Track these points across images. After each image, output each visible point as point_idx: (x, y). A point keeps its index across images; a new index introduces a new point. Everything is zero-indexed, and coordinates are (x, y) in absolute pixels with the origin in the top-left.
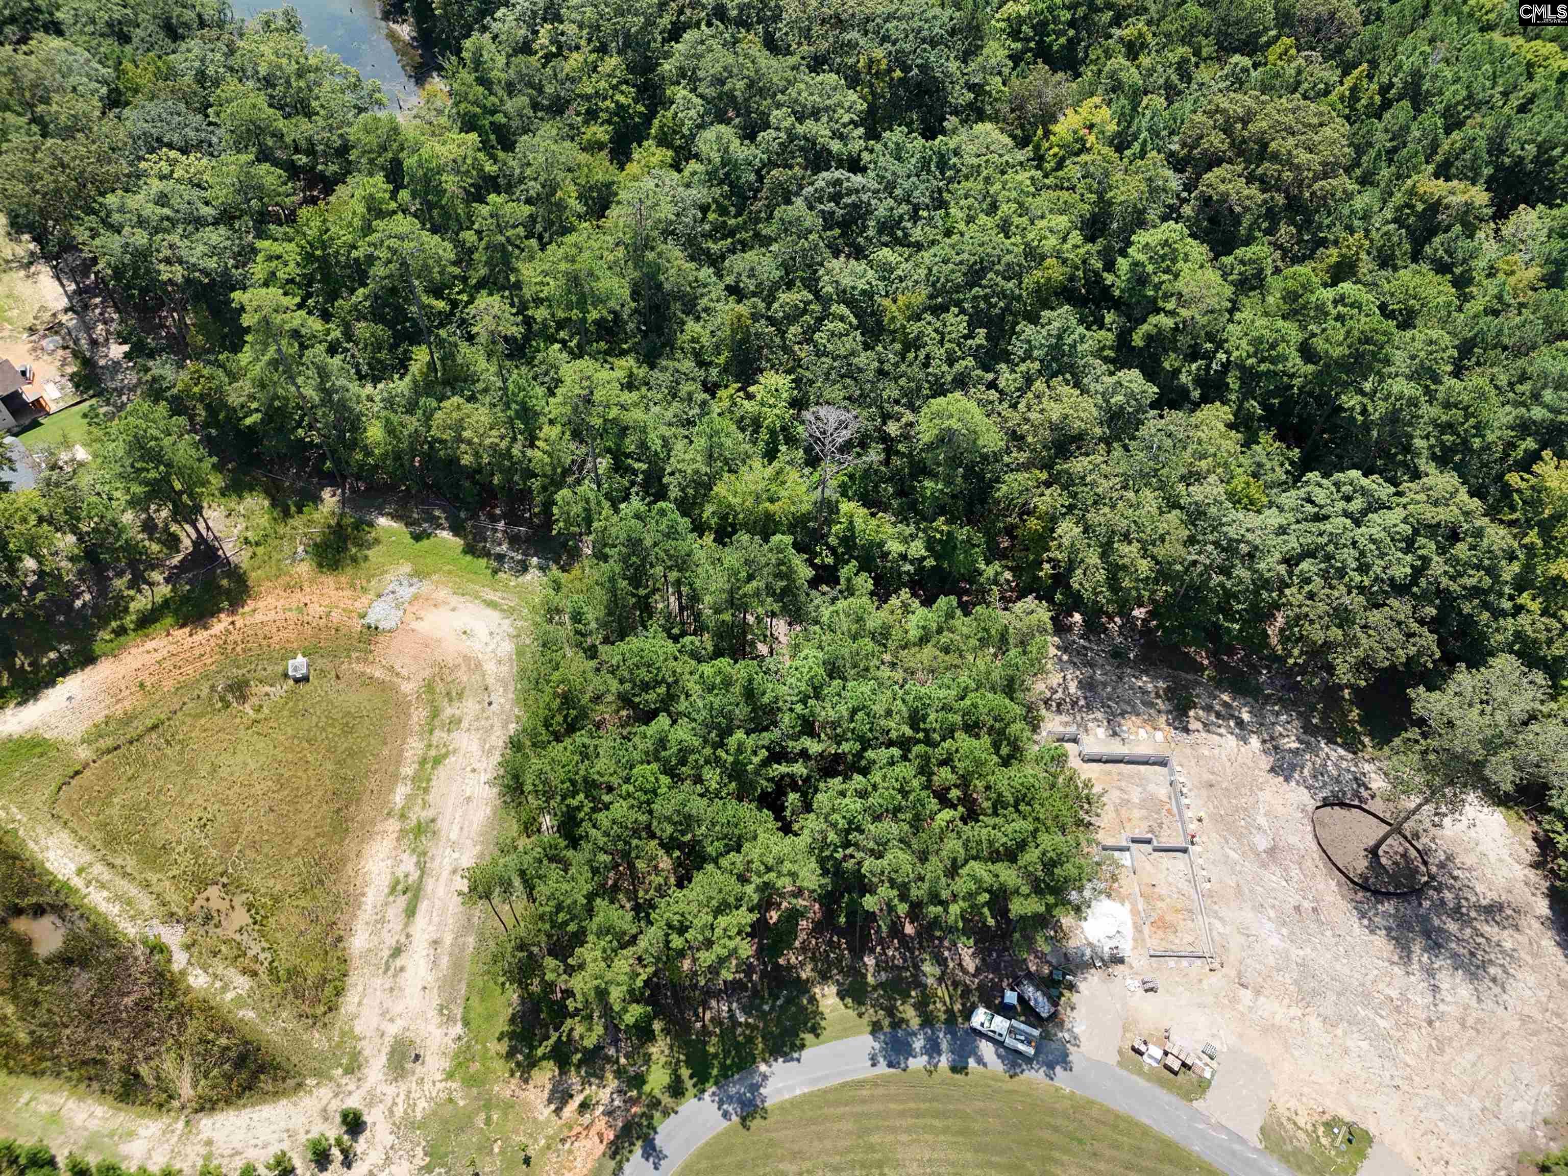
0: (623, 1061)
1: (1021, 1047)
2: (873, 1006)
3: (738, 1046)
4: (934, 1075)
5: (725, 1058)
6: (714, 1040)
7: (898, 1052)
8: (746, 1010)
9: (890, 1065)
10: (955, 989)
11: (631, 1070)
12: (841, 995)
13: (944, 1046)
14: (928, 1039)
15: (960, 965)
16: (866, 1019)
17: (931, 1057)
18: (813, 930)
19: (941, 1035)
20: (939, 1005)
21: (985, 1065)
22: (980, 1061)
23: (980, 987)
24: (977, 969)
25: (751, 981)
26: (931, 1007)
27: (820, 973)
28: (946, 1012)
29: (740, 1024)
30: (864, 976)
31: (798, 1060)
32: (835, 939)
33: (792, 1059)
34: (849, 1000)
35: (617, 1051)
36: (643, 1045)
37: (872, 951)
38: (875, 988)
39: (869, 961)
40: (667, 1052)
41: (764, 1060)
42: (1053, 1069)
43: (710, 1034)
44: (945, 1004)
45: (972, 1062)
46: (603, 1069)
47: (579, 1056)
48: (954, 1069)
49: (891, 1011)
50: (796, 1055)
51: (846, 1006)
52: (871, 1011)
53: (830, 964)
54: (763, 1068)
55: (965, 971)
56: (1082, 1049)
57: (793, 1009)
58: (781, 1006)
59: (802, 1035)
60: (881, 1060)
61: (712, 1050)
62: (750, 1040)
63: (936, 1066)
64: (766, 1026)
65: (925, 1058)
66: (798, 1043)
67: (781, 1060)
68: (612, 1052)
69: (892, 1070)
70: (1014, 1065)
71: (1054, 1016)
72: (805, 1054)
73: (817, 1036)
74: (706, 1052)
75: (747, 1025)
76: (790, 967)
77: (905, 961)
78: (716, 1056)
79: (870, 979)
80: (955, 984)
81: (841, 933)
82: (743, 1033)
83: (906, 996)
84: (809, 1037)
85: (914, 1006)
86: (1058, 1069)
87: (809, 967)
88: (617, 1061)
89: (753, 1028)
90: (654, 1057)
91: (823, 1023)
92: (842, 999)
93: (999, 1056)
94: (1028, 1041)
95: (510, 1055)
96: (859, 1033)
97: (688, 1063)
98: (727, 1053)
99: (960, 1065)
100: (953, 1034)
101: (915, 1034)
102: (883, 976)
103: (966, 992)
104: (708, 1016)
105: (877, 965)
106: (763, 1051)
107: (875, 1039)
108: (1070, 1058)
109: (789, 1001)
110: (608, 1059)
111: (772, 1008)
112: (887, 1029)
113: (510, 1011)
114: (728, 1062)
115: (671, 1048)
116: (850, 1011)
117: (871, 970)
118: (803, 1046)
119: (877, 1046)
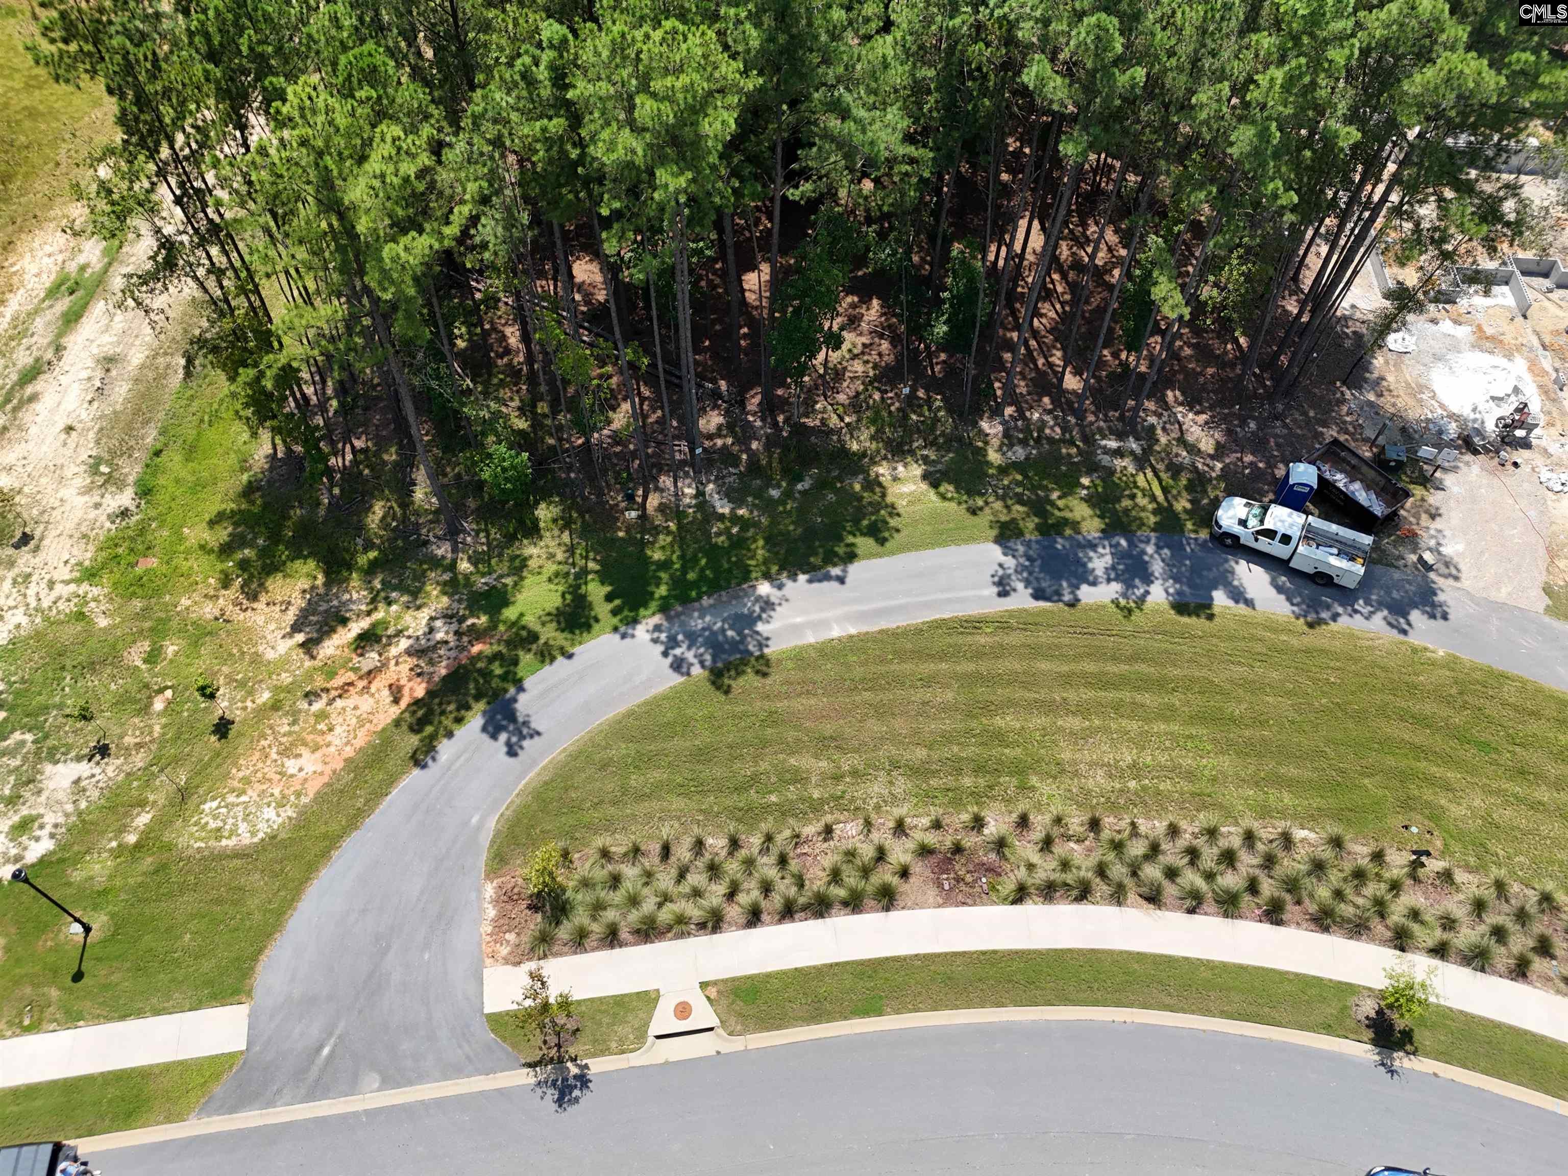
0: (464, 566)
1: (1336, 563)
2: (1003, 498)
3: (713, 552)
4: (1136, 616)
5: (684, 570)
6: (664, 540)
7: (1057, 576)
8: (734, 496)
9: (1038, 595)
10: (1175, 476)
11: (481, 582)
12: (933, 479)
13: (1157, 567)
14: (1119, 555)
15: (1181, 441)
16: (986, 517)
17: (1129, 585)
18: (876, 378)
19: (1150, 549)
20: (1142, 501)
21: (1249, 603)
22: (1238, 595)
23: (1225, 474)
24: (1219, 446)
25: (748, 450)
26: (1126, 503)
27: (888, 443)
28: (1155, 512)
29: (722, 517)
30: (982, 452)
31: (841, 580)
32: (921, 393)
33: (828, 578)
34: (948, 488)
35: (455, 550)
36: (511, 538)
37: (997, 412)
38: (1003, 470)
39: (991, 428)
40: (560, 556)
41: (767, 576)
42: (1405, 615)
43: (656, 531)
44: (1153, 498)
45: (1220, 598)
46: (421, 577)
47: (372, 555)
48: (1181, 607)
49: (1039, 507)
50: (836, 571)
51: (943, 497)
52: (998, 505)
53: (910, 431)
54: (764, 588)
55: (1193, 449)
56: (1465, 583)
57: (831, 497)
58: (804, 493)
59: (850, 539)
60: (1020, 586)
61: (657, 556)
62: (739, 543)
63: (1142, 599)
64: (774, 523)
65: (1116, 588)
66: (841, 550)
67: (802, 578)
68: (443, 550)
69: (1042, 604)
70: (1314, 605)
71: (1392, 518)
72: (855, 570)
73: (882, 542)
74: (646, 561)
75: (735, 519)
76: (825, 431)
77: (1064, 430)
78: (665, 565)
79: (993, 456)
80: (1175, 470)
81: (933, 385)
82: (727, 531)
83: (1069, 486)
84: (864, 543)
85: (1087, 500)
86: (1415, 616)
87: (865, 434)
88: (453, 566)
89: (745, 524)
90: (533, 564)
91: (893, 522)
92: (935, 485)
93: (1280, 589)
94: (1348, 551)
95: (226, 550)
96: (971, 539)
97: (604, 577)
98: (688, 562)
99: (1192, 601)
100: (1177, 548)
101: (1093, 546)
102: (1019, 453)
103: (1198, 483)
104: (653, 501)
105: (1007, 434)
106: (766, 562)
107: (1008, 551)
108: (1441, 597)
109: (822, 485)
110: (436, 563)
111: (788, 494)
112: (1031, 535)
113: (245, 477)
114: (691, 576)
115: (571, 550)
116: (953, 505)
117: (995, 442)
118: (851, 557)
119: (1010, 562)
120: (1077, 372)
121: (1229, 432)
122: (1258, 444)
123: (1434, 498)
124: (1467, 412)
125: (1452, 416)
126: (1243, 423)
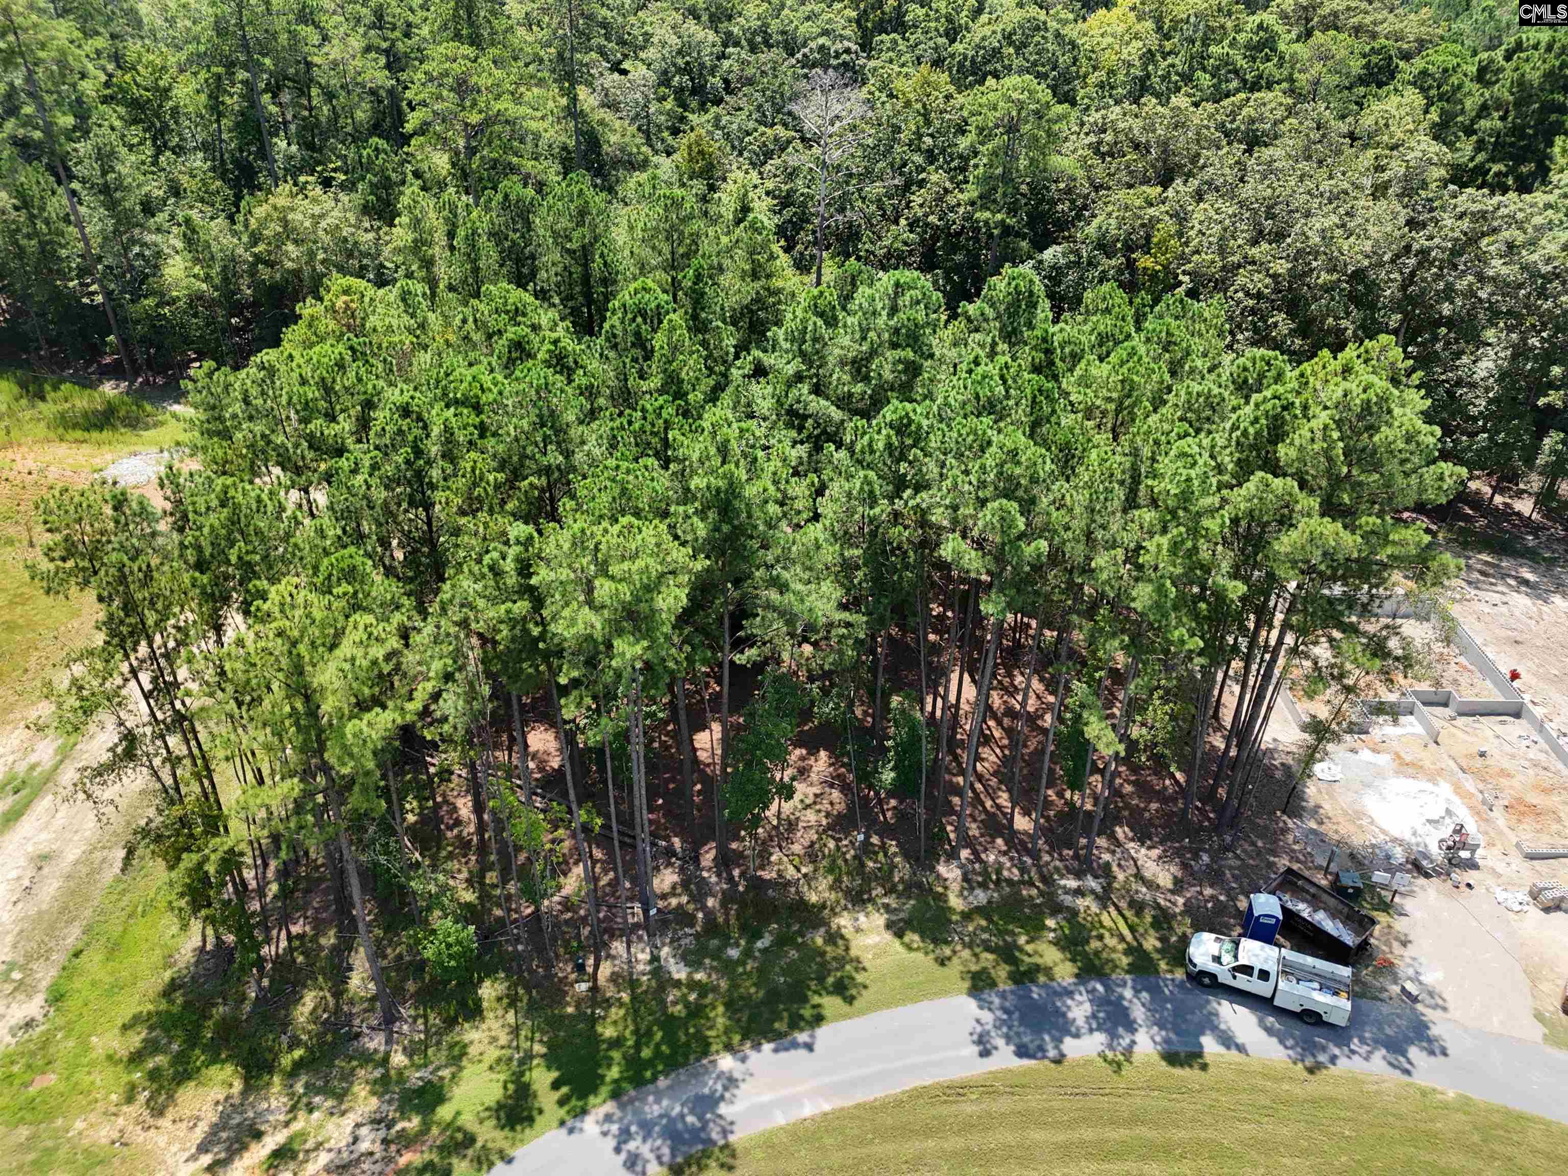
0: (398, 1059)
1: (1321, 999)
2: (970, 946)
3: (669, 1023)
4: (1126, 1069)
5: (638, 1047)
6: (616, 1013)
7: (1038, 1030)
8: (691, 959)
9: (1022, 1052)
10: (1139, 913)
11: (415, 1078)
12: (897, 929)
13: (1138, 1013)
14: (1099, 1002)
15: (1139, 876)
16: (956, 966)
17: (1113, 1035)
18: (830, 827)
19: (1128, 993)
20: (1111, 941)
21: (1241, 1049)
22: (1227, 1040)
23: (1189, 909)
24: (1177, 881)
25: (704, 908)
26: (1095, 944)
27: (848, 893)
28: (1127, 952)
29: (678, 984)
30: (942, 898)
31: (809, 1047)
32: (875, 840)
33: (795, 1045)
34: (913, 937)
35: (389, 1041)
36: (451, 1023)
37: (953, 855)
38: (967, 916)
39: (949, 872)
40: (504, 1039)
41: (729, 1047)
42: (1404, 1053)
43: (607, 1003)
44: (1122, 939)
45: (1209, 1044)
46: (348, 1077)
47: (298, 1053)
48: (1172, 1058)
49: (1008, 954)
50: (802, 1037)
51: (909, 948)
52: (966, 954)
53: (868, 879)
54: (726, 1062)
55: (1151, 885)
56: (1455, 1012)
57: (793, 954)
58: (764, 951)
59: (816, 1000)
60: (1000, 1042)
61: (608, 1032)
62: (696, 1012)
63: (1128, 1052)
64: (734, 986)
65: (1100, 1038)
66: (807, 1012)
67: (767, 1047)
68: (375, 1043)
69: (1026, 1062)
70: (1308, 1048)
71: (1364, 945)
72: (823, 1033)
73: (850, 1000)
74: (594, 1039)
75: (693, 985)
76: (783, 884)
77: (1023, 870)
78: (617, 1043)
79: (955, 902)
80: (1138, 907)
81: (886, 831)
82: (684, 999)
83: (1036, 929)
84: (830, 1003)
85: (1056, 943)
86: (1414, 1052)
87: (824, 883)
88: (386, 1060)
89: (703, 989)
90: (473, 1051)
91: (860, 978)
92: (899, 935)
93: (1269, 1031)
94: (1329, 985)
95: (136, 1058)
96: (944, 992)
97: (551, 1060)
98: (642, 1036)
99: (1182, 1050)
100: (1156, 991)
101: (1070, 994)
102: (981, 897)
103: (1163, 920)
104: (605, 970)
105: (965, 879)
106: (727, 1031)
107: (982, 1003)
108: (1434, 1031)
109: (782, 941)
110: (366, 1058)
111: (748, 953)
112: (1005, 986)
113: (167, 975)
114: (646, 1053)
115: (515, 1031)
116: (920, 955)
117: (955, 887)
118: (819, 1019)
119: (987, 1017)
120: (1026, 813)
121: (1185, 866)
122: (1215, 877)
123: (1400, 925)
124: (1408, 836)
125: (1394, 840)
126: (1196, 857)
